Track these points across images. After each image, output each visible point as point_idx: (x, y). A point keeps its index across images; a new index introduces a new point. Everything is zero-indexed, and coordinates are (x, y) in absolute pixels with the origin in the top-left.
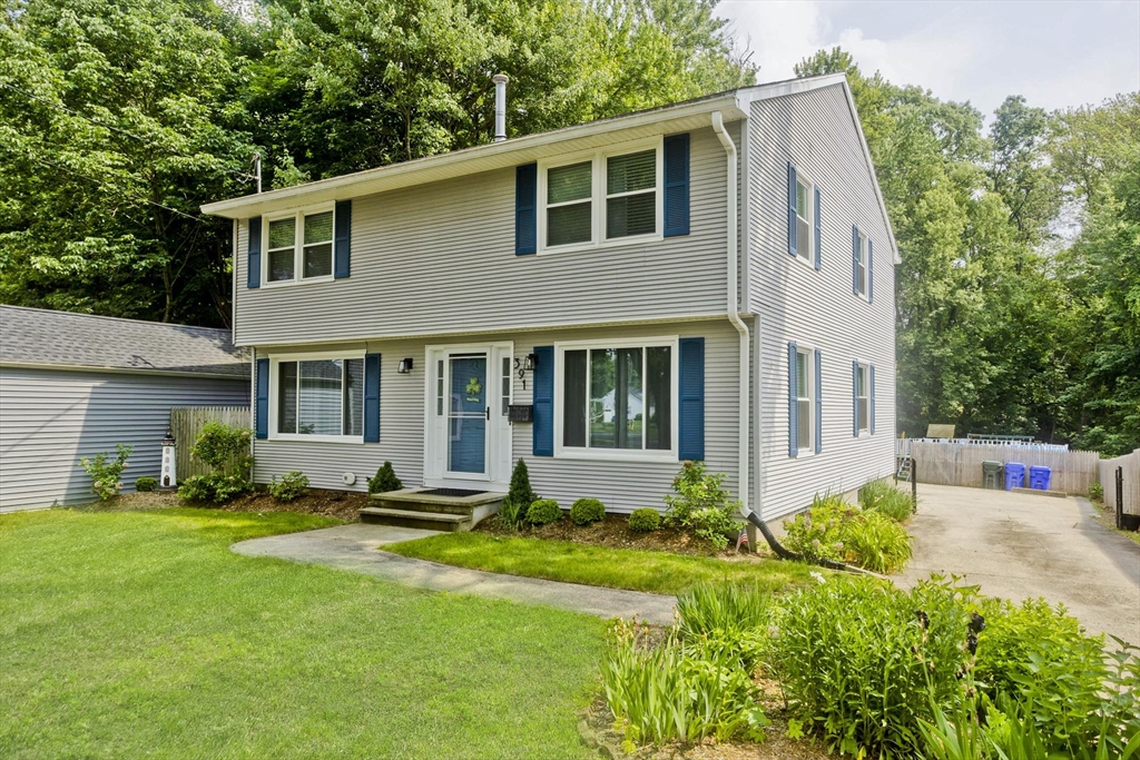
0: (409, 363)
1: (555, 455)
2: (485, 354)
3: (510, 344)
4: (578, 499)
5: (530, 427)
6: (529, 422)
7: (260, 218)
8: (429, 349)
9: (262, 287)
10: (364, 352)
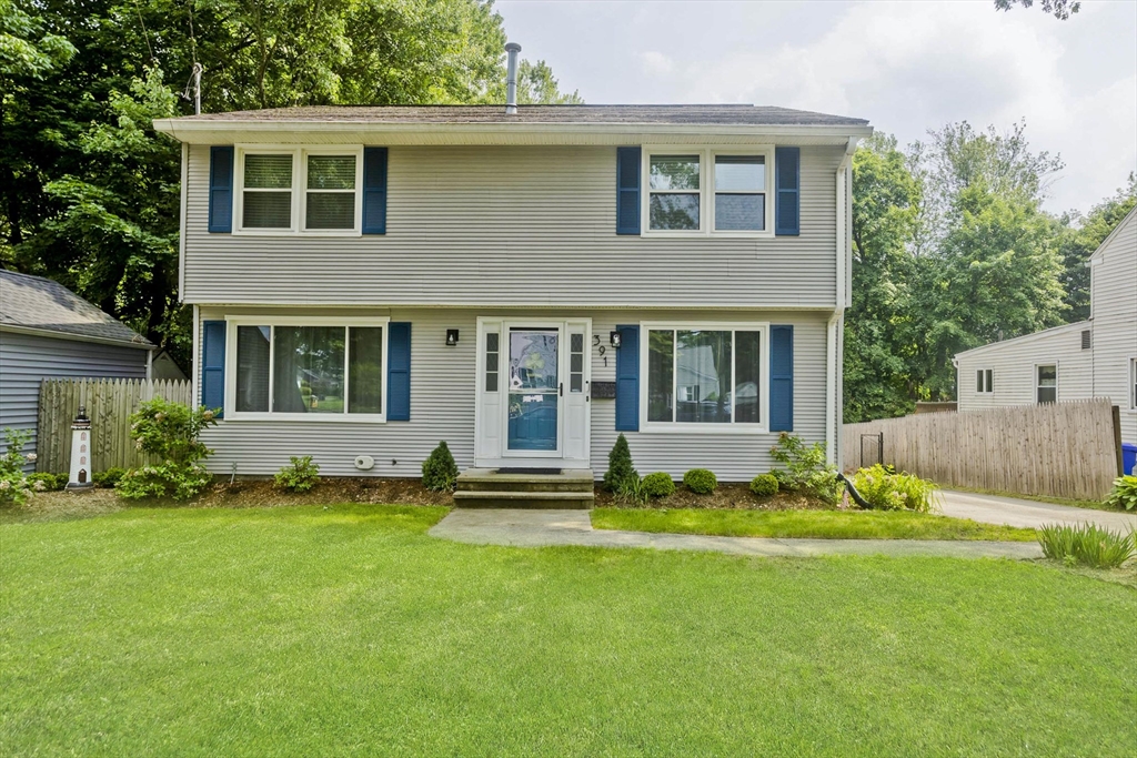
0: (454, 333)
1: (641, 430)
2: (557, 329)
3: (588, 321)
4: (687, 471)
5: (613, 402)
6: (611, 398)
7: (231, 149)
8: (480, 320)
9: (234, 233)
10: (388, 319)
